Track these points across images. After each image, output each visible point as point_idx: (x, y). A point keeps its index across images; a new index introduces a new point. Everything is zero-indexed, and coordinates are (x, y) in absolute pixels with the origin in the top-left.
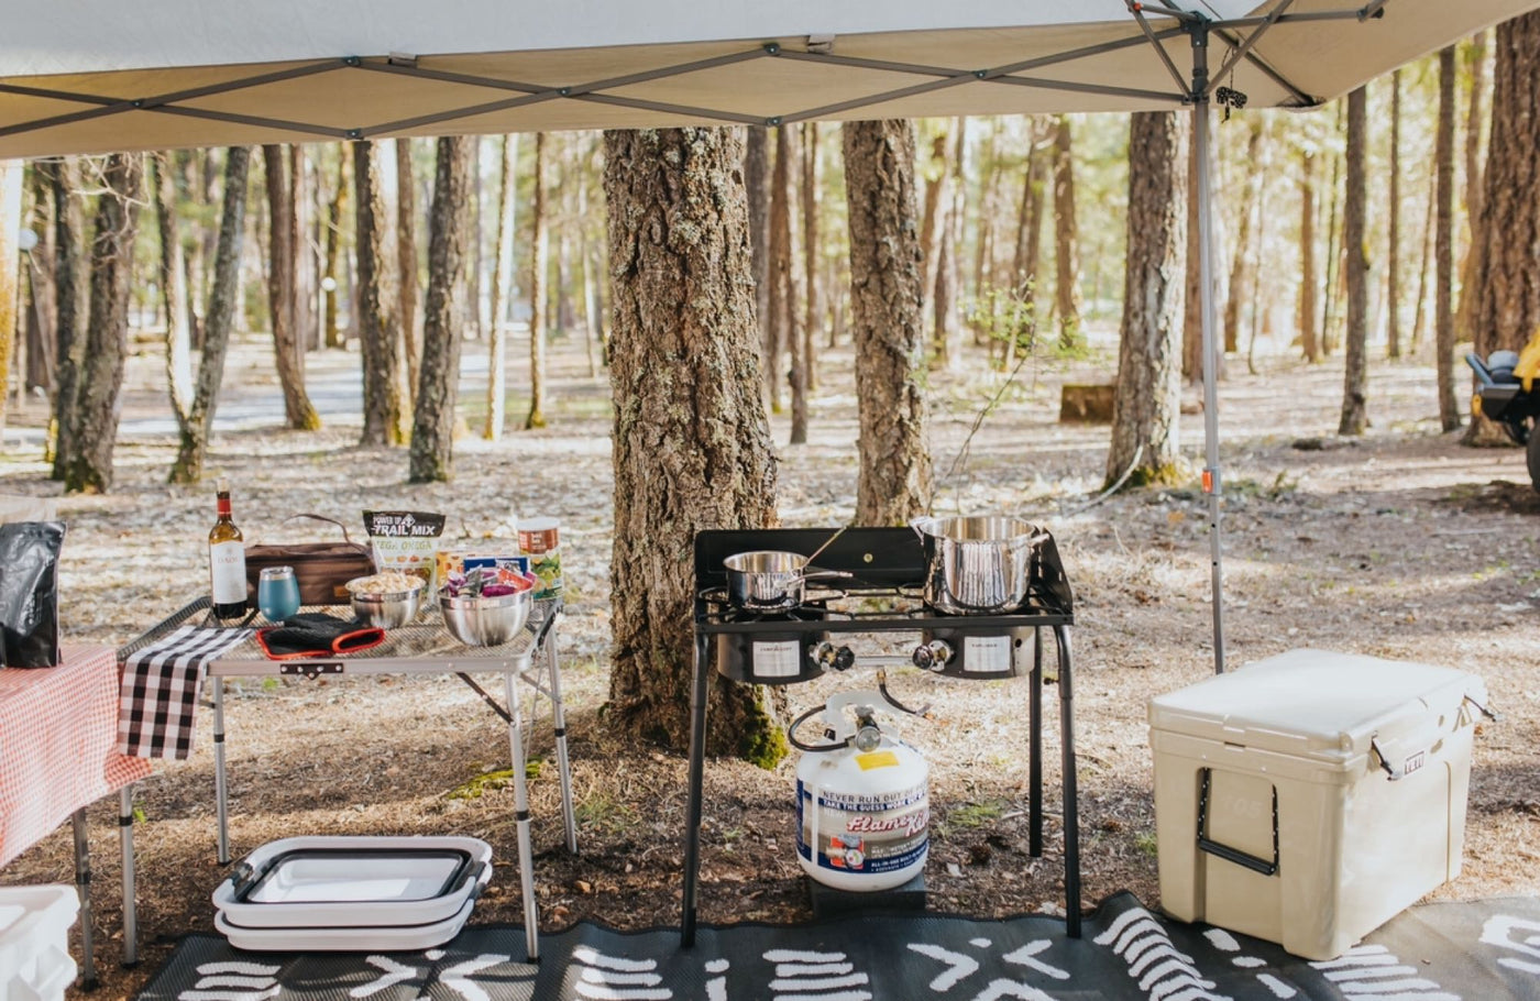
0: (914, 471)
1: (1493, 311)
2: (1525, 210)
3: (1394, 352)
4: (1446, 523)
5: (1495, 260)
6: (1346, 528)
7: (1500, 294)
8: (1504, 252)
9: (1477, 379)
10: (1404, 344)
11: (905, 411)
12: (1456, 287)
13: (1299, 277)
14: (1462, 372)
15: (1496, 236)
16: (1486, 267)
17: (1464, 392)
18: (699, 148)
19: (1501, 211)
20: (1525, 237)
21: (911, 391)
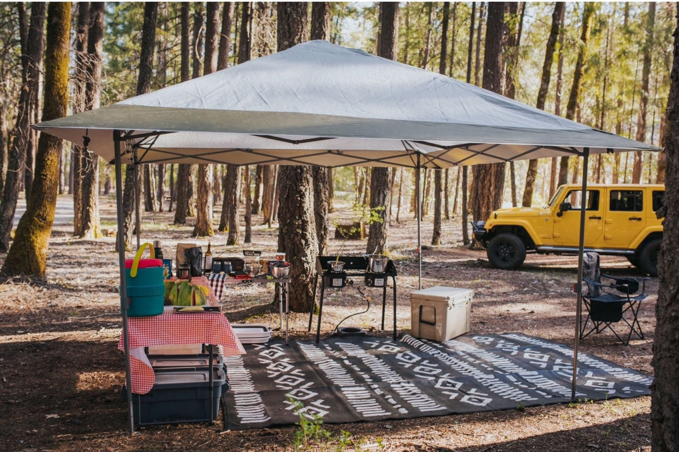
0: (324, 249)
1: (479, 208)
2: (488, 177)
3: (448, 218)
4: (465, 270)
5: (480, 192)
6: (438, 271)
7: (481, 203)
8: (482, 190)
9: (474, 229)
10: (451, 215)
11: (323, 232)
12: (468, 194)
13: (414, 187)
14: (470, 227)
15: (480, 184)
16: (477, 193)
17: (470, 232)
18: (305, 169)
19: (481, 177)
20: (488, 185)
21: (325, 226)
